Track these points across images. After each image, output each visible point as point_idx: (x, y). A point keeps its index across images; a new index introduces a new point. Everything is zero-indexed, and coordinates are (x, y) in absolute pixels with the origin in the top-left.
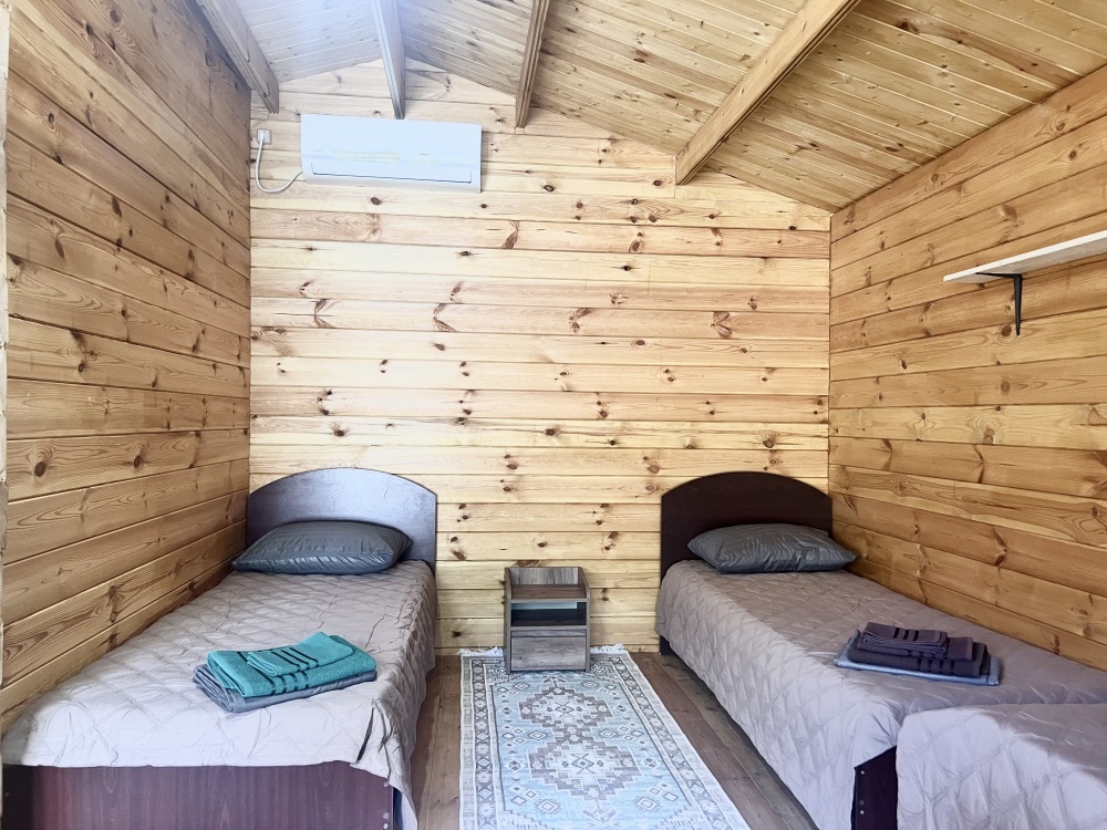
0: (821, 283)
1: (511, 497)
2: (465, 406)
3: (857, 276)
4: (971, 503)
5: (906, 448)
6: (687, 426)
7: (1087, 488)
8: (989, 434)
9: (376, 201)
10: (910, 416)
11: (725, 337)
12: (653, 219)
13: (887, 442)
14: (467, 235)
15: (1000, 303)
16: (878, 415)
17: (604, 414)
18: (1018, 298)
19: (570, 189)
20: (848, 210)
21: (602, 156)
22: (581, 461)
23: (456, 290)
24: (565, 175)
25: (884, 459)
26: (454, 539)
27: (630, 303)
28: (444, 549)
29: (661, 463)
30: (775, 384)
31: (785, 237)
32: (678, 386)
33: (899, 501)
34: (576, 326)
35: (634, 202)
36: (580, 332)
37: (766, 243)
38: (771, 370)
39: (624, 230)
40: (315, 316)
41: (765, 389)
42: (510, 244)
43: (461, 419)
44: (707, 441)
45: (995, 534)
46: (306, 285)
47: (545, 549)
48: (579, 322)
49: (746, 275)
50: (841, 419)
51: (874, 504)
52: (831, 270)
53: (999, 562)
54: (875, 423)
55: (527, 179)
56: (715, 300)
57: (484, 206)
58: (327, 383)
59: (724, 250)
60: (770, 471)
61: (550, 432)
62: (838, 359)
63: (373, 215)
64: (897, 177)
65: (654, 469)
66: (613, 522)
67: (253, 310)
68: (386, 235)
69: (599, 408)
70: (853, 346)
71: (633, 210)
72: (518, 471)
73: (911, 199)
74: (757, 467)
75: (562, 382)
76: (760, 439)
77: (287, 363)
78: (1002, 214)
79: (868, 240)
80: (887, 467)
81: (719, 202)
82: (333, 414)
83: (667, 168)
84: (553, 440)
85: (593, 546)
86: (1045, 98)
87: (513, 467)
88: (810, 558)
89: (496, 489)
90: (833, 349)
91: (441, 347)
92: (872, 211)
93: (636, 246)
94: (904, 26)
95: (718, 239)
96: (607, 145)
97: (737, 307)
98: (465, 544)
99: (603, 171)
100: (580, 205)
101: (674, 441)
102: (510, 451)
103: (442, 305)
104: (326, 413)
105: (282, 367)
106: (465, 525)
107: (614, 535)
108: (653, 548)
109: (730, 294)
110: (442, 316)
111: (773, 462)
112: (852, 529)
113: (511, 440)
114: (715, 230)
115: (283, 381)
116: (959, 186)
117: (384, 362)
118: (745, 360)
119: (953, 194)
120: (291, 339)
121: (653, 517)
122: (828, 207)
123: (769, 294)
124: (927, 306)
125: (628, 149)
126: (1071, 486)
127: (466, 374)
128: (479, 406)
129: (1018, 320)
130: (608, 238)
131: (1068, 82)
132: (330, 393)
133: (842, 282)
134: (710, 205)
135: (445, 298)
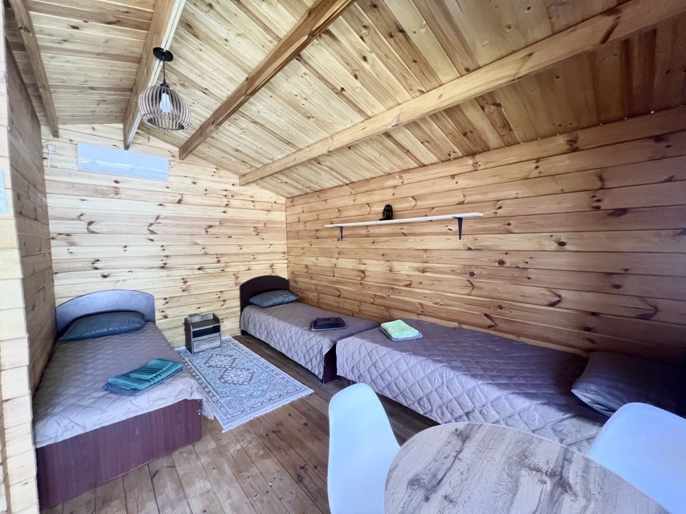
0: (283, 219)
1: (186, 293)
2: (164, 262)
3: (295, 218)
4: (331, 282)
5: (312, 267)
6: (247, 263)
7: (359, 278)
8: (335, 265)
9: (116, 182)
10: (314, 259)
11: (257, 235)
12: (232, 196)
13: (306, 266)
14: (161, 198)
15: (337, 233)
16: (304, 258)
17: (219, 262)
18: (342, 232)
19: (202, 184)
20: (292, 199)
21: (213, 174)
22: (212, 278)
23: (157, 218)
24: (200, 179)
25: (306, 270)
26: (163, 311)
27: (226, 224)
28: (158, 315)
29: (239, 275)
30: (272, 249)
31: (274, 205)
32: (244, 250)
33: (311, 281)
34: (207, 232)
35: (226, 190)
36: (209, 233)
37: (268, 206)
38: (271, 245)
39: (223, 200)
40: (88, 229)
41: (269, 251)
42: (180, 202)
43: (162, 267)
44: (254, 267)
45: (337, 290)
46: (81, 215)
47: (200, 309)
48: (208, 230)
49: (263, 216)
50: (291, 258)
51: (303, 282)
52: (286, 216)
53: (339, 296)
54: (302, 260)
55: (185, 179)
56: (254, 223)
57: (168, 187)
58: (97, 256)
59: (256, 208)
60: (273, 275)
61: (199, 269)
62: (290, 241)
63: (116, 188)
64: (307, 194)
65: (237, 278)
66: (224, 296)
67: (50, 226)
68: (122, 196)
69: (217, 259)
70: (295, 238)
71: (225, 193)
72: (188, 284)
73: (311, 200)
74: (268, 274)
75: (203, 252)
76: (268, 266)
77: (72, 249)
78: (337, 210)
79: (298, 209)
80: (306, 272)
81: (254, 193)
82: (101, 269)
83: (236, 180)
84: (201, 272)
85: (218, 305)
86: (347, 185)
87: (185, 282)
88: (287, 299)
89: (179, 291)
90: (288, 238)
91: (152, 240)
92: (298, 201)
93: (227, 205)
94: (319, 163)
95: (253, 204)
96: (215, 170)
97: (260, 226)
98: (167, 312)
99: (215, 179)
100: (206, 190)
101: (243, 268)
102: (184, 277)
103: (151, 224)
104: (97, 269)
105: (70, 251)
106: (167, 306)
107: (224, 301)
108: (238, 303)
109: (258, 222)
110: (151, 228)
111: (273, 272)
112: (296, 289)
113: (184, 273)
114: (253, 201)
115: (72, 256)
116: (325, 201)
117: (125, 247)
118: (263, 242)
119: (324, 203)
120: (74, 239)
121: (237, 293)
122: (285, 197)
123: (270, 222)
124: (317, 230)
125: (222, 172)
126: (355, 278)
127: (164, 250)
128: (170, 262)
129: (342, 237)
130: (216, 202)
131: (352, 183)
132: (98, 260)
133: (290, 219)
134: (251, 194)
135: (152, 221)
